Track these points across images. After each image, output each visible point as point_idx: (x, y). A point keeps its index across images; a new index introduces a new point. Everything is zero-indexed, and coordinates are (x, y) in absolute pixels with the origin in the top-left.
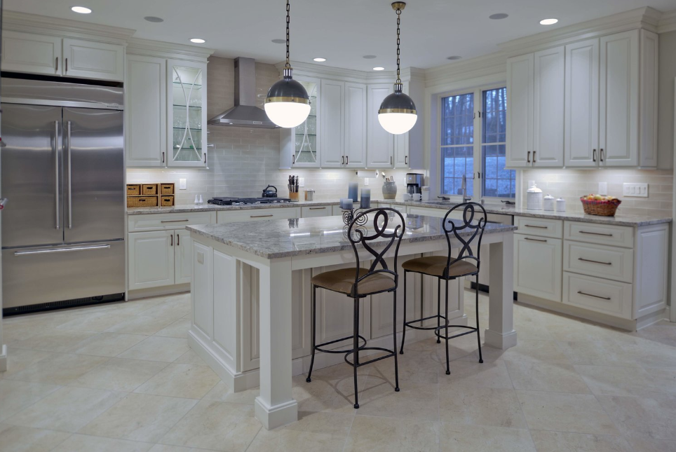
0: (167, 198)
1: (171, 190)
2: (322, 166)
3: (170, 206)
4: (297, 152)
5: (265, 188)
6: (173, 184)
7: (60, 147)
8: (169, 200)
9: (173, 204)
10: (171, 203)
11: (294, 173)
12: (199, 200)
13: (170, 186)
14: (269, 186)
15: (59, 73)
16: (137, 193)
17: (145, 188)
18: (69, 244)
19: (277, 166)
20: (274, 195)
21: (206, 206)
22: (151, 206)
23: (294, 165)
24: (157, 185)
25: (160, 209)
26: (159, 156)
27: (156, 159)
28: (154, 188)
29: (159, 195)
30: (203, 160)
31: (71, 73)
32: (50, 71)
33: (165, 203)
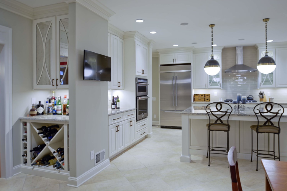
0: (208, 99)
1: (209, 96)
2: (277, 87)
3: (208, 101)
4: (262, 81)
5: (248, 96)
6: (210, 94)
7: (174, 83)
8: (208, 100)
9: (210, 101)
10: (209, 100)
11: (262, 90)
12: (221, 100)
13: (208, 95)
14: (250, 96)
15: (175, 63)
16: (198, 97)
17: (200, 96)
18: (177, 111)
19: (256, 87)
20: (252, 99)
21: (224, 102)
22: (203, 101)
23: (261, 87)
24: (204, 94)
25: (205, 102)
26: (205, 85)
27: (204, 86)
28: (203, 95)
29: (205, 98)
30: (220, 86)
31: (177, 63)
32: (172, 63)
33: (207, 100)
